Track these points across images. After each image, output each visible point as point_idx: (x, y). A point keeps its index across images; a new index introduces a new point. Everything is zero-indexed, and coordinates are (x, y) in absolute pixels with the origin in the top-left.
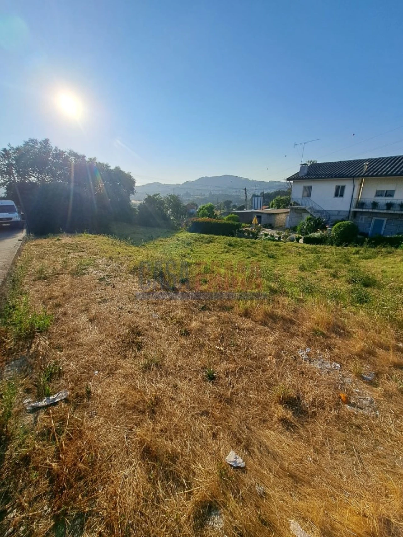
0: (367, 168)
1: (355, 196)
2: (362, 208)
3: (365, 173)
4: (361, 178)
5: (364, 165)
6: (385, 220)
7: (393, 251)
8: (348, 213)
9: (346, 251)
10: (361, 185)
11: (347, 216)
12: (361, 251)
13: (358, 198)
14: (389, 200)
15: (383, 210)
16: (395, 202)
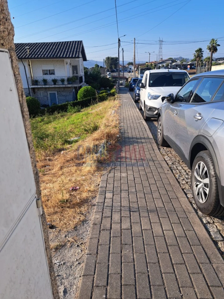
0: (30, 52)
1: (28, 75)
2: (37, 85)
3: (29, 56)
4: (27, 60)
5: (26, 49)
6: (56, 93)
7: (65, 115)
8: (28, 90)
9: (34, 121)
10: (29, 65)
11: (28, 92)
12: (45, 119)
13: (31, 77)
14: (52, 77)
15: (52, 85)
16: (57, 79)
